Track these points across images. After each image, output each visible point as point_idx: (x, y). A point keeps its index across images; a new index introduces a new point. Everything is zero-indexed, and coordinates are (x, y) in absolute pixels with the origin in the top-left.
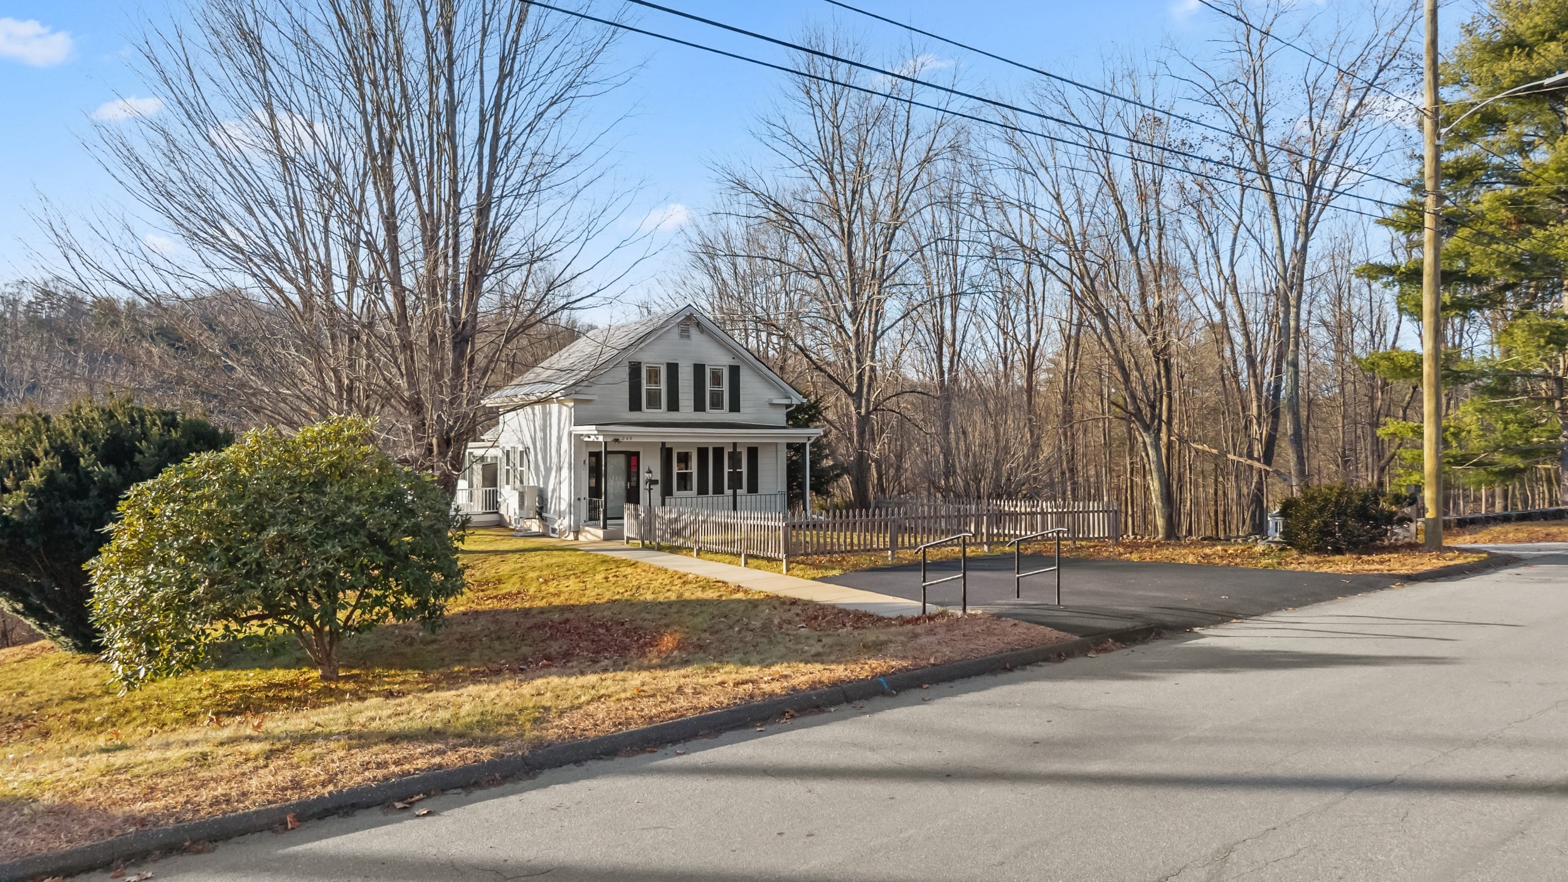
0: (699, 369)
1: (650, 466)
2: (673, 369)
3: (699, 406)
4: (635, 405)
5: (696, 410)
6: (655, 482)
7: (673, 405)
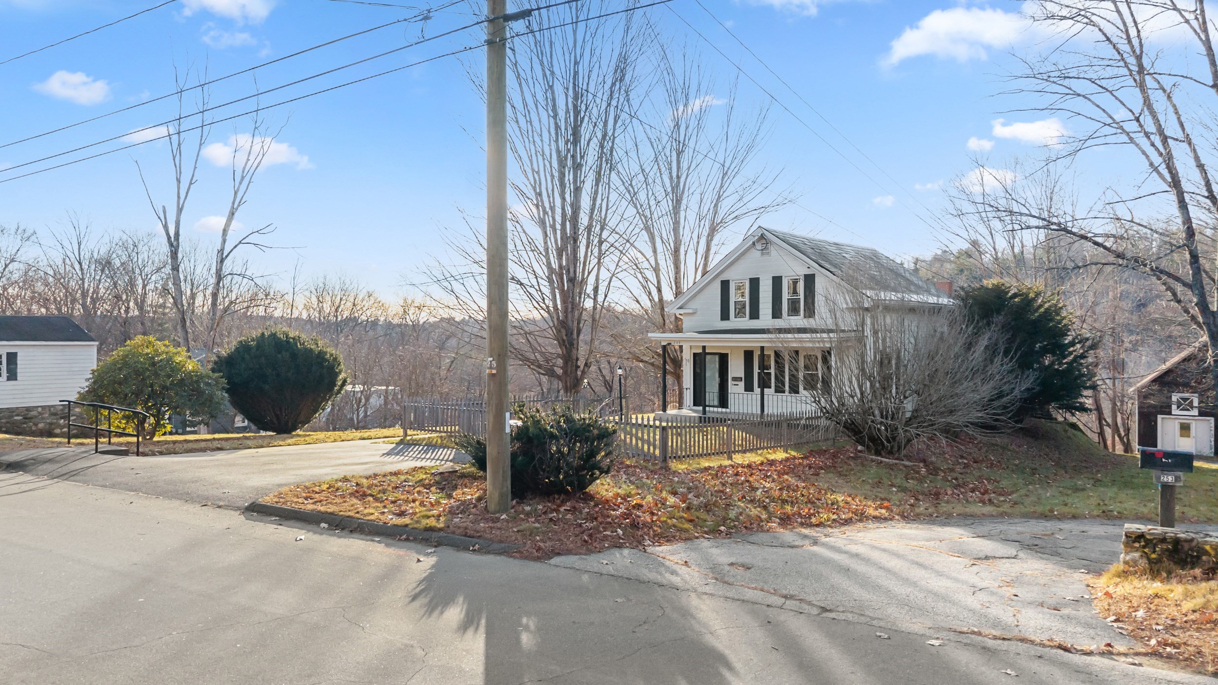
0: (777, 282)
1: (736, 368)
2: (755, 283)
3: (776, 313)
4: (725, 316)
5: (774, 317)
6: (740, 379)
7: (755, 314)
